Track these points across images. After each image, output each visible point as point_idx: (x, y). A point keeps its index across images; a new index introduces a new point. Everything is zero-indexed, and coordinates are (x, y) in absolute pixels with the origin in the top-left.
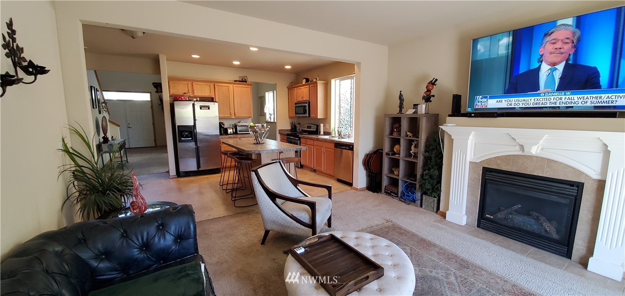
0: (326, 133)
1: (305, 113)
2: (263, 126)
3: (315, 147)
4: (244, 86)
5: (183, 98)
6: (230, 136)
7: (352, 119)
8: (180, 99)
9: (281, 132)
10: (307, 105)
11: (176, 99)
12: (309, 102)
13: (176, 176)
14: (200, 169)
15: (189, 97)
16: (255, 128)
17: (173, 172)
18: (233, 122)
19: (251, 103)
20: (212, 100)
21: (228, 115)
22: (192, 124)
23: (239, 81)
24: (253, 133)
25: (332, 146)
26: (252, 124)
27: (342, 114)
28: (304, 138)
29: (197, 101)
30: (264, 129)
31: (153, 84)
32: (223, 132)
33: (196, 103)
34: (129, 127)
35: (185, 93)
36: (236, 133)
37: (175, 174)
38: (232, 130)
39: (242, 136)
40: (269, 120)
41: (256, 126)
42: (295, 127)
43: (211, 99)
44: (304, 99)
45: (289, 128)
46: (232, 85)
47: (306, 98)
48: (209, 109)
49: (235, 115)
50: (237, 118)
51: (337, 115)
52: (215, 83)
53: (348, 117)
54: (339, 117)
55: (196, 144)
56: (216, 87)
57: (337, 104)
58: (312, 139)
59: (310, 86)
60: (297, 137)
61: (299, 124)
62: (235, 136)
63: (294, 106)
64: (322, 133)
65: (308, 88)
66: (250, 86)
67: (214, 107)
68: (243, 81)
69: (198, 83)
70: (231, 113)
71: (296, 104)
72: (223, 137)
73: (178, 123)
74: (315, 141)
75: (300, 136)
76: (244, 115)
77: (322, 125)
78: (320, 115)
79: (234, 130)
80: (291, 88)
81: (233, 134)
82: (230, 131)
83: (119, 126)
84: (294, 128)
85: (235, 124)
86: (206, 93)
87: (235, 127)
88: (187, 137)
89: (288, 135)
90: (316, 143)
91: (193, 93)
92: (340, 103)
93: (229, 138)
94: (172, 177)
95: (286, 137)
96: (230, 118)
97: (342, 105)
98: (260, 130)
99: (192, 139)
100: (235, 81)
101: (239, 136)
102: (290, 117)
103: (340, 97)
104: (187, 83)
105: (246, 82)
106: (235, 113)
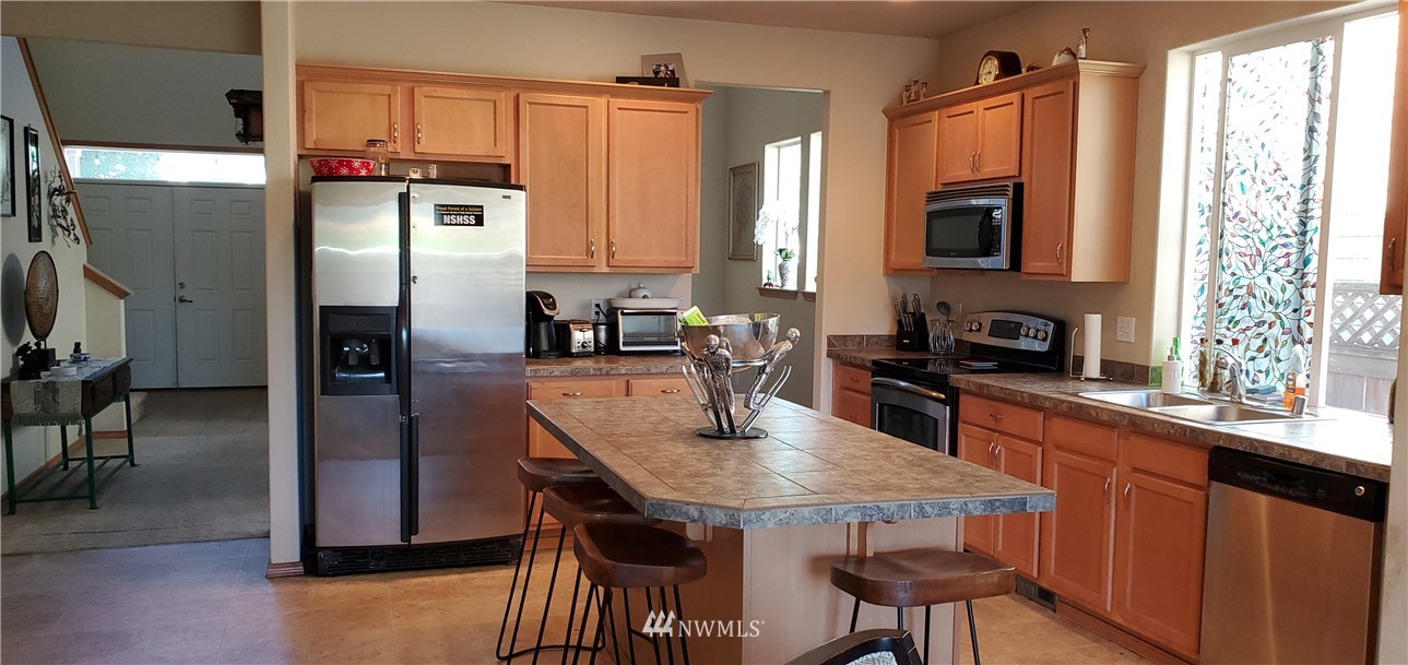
0: (1120, 372)
1: (988, 247)
2: (758, 330)
3: (1056, 456)
4: (666, 105)
5: (357, 164)
6: (579, 363)
7: (1310, 294)
8: (345, 171)
9: (841, 350)
10: (1002, 202)
11: (325, 171)
12: (1019, 188)
13: (301, 569)
14: (415, 540)
15: (393, 160)
16: (715, 340)
17: (286, 546)
18: (599, 293)
19: (695, 195)
20: (501, 176)
21: (576, 256)
22: (391, 299)
23: (642, 81)
24: (699, 367)
25: (1194, 466)
26: (693, 316)
27: (1235, 262)
28: (981, 393)
29: (426, 180)
30: (765, 344)
31: (232, 95)
32: (544, 346)
33: (415, 190)
34: (181, 300)
35: (372, 142)
36: (609, 348)
37: (296, 557)
38: (590, 335)
39: (640, 365)
40: (776, 283)
41: (715, 330)
42: (920, 322)
43: (496, 175)
44: (989, 170)
45: (882, 326)
46: (602, 101)
47: (999, 165)
48: (479, 221)
49: (610, 254)
50: (617, 271)
51: (1197, 267)
52: (518, 89)
53: (1277, 279)
54: (1213, 274)
55: (406, 404)
56: (525, 110)
57: (1202, 196)
58: (1039, 409)
59: (1031, 93)
60: (939, 382)
61: (944, 307)
62: (603, 364)
63: (923, 209)
64: (1093, 368)
65: (1015, 109)
66: (690, 107)
67: (508, 214)
68: (662, 79)
69: (441, 91)
70: (589, 244)
71: (933, 197)
72: (543, 368)
73: (324, 296)
74: (1057, 421)
75: (958, 379)
76: (654, 258)
77: (1094, 322)
78: (1086, 265)
79: (603, 336)
80: (905, 115)
81: (598, 351)
82: (581, 337)
83: (121, 294)
84: (911, 330)
85: (609, 302)
86: (476, 144)
87: (610, 316)
88: (365, 364)
89: (880, 368)
90: (1061, 429)
91: (414, 140)
92: (1219, 190)
93: (575, 374)
94: (282, 571)
95: (866, 380)
96: (584, 273)
97: (1238, 202)
98: (743, 353)
99: (388, 378)
100: (619, 80)
101: (624, 366)
102: (893, 271)
103: (1221, 156)
104: (387, 89)
105: (673, 81)
106: (609, 245)
